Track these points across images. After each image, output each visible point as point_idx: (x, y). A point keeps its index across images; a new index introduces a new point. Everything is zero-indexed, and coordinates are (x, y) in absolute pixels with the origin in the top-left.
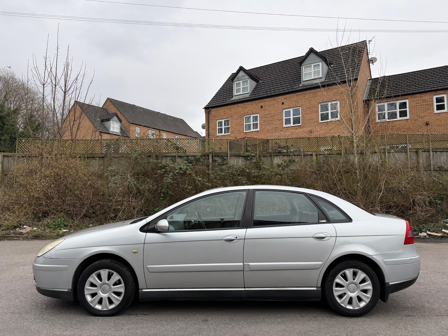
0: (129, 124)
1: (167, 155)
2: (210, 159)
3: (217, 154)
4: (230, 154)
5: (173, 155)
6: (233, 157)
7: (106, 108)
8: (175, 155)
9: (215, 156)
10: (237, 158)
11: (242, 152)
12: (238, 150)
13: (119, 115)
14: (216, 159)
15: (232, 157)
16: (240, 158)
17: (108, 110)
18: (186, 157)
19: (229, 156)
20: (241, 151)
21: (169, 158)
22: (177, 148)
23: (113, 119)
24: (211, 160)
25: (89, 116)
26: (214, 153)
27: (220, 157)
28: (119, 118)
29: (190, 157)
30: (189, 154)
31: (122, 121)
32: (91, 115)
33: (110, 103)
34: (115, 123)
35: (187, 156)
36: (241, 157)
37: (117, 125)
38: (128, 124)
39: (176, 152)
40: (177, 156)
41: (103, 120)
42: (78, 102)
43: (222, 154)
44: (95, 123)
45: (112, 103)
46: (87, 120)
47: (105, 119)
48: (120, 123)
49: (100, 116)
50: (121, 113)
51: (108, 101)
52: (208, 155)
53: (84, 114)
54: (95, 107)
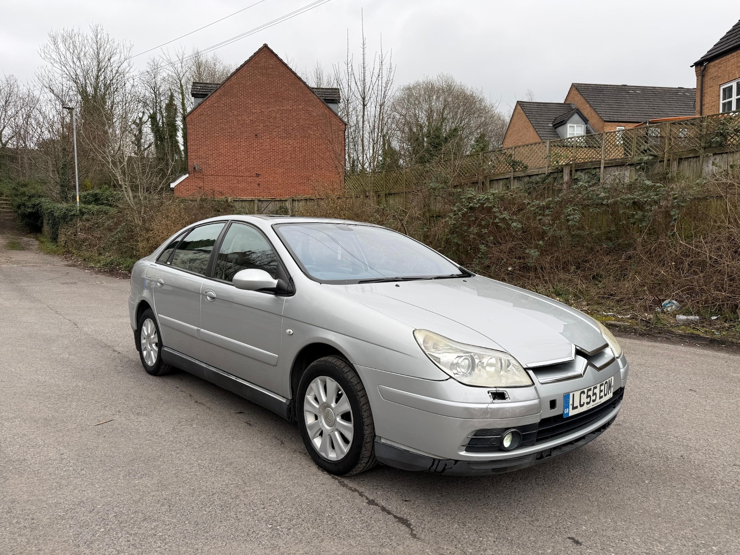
0: (603, 122)
1: (498, 178)
2: (564, 177)
3: (579, 166)
4: (605, 163)
5: (507, 177)
6: (613, 168)
7: (569, 103)
8: (509, 176)
9: (577, 171)
10: (621, 169)
11: (631, 155)
13: (587, 111)
14: (578, 175)
15: (610, 169)
16: (626, 169)
17: (572, 106)
18: (528, 177)
19: (602, 167)
20: (629, 153)
21: (502, 183)
22: (514, 164)
23: (571, 120)
24: (566, 178)
25: (535, 122)
26: (573, 165)
27: (586, 171)
28: (583, 116)
29: (534, 177)
30: (532, 172)
31: (588, 121)
32: (538, 120)
33: (576, 92)
34: (575, 125)
35: (530, 176)
36: (629, 167)
37: (580, 129)
38: (601, 123)
39: (511, 172)
40: (512, 178)
41: (557, 124)
42: (520, 103)
43: (589, 165)
44: (542, 132)
45: (578, 91)
46: (531, 129)
47: (559, 123)
48: (585, 126)
49: (554, 118)
50: (591, 106)
51: (573, 89)
52: (563, 169)
53: (528, 120)
54: (548, 105)
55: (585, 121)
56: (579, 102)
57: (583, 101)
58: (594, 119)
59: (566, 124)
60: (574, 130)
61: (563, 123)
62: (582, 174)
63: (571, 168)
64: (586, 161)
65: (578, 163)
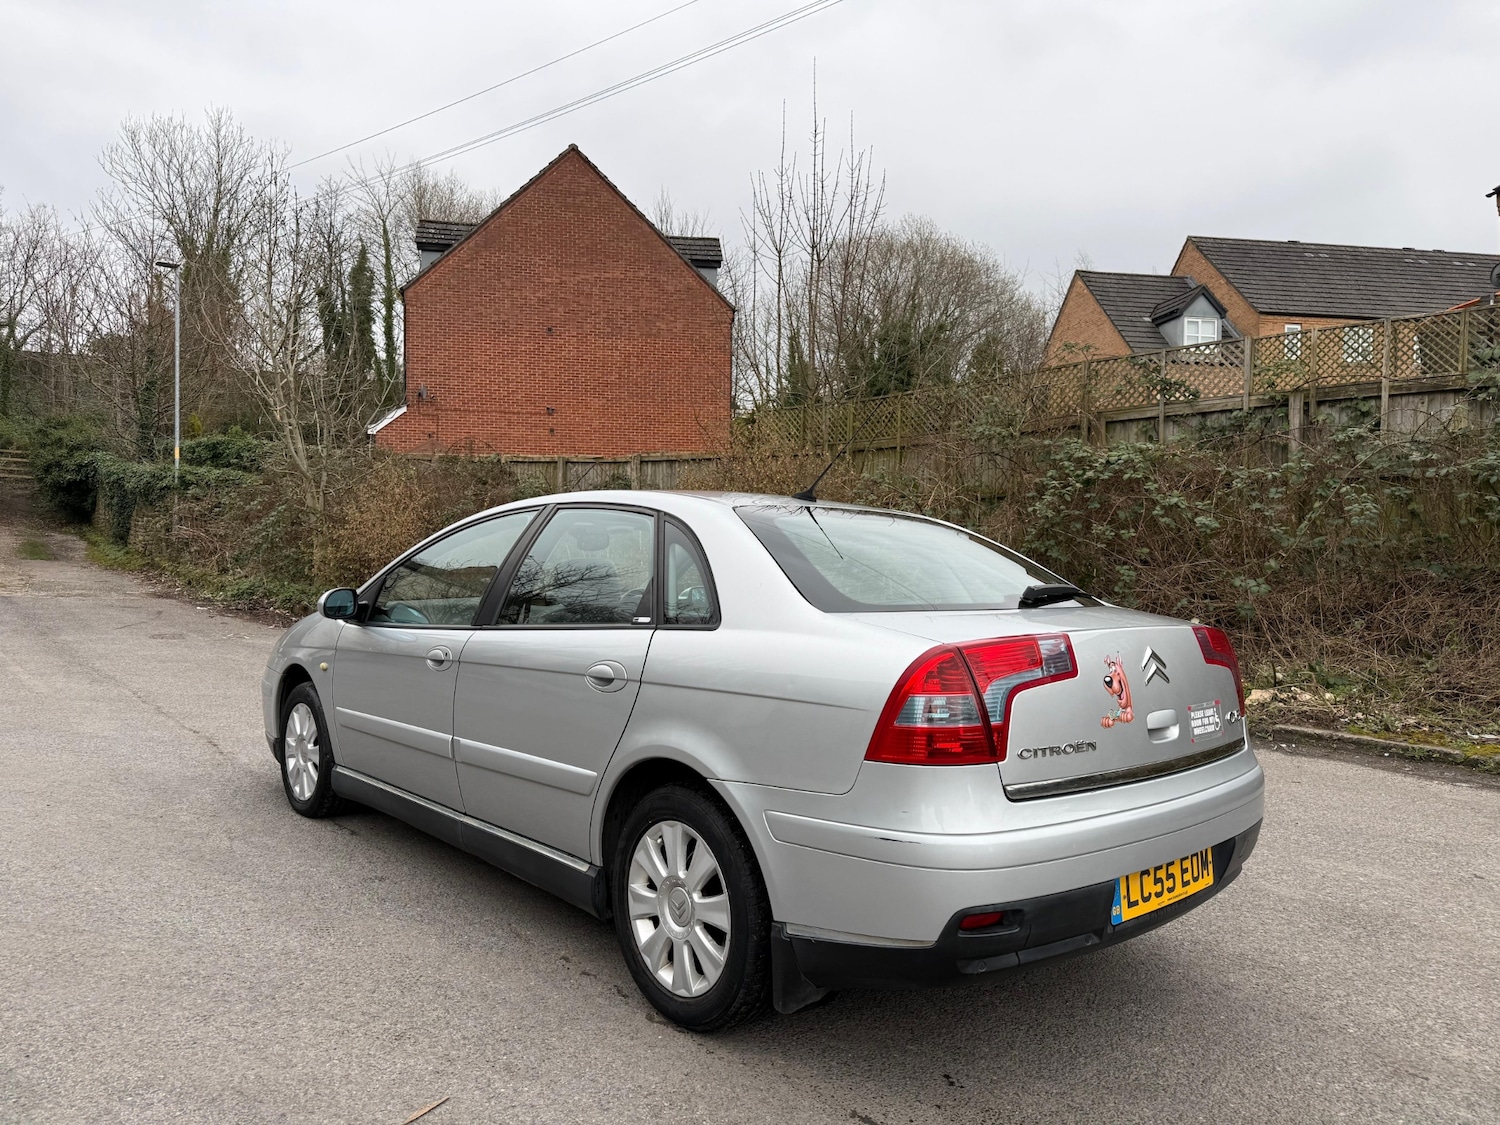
0: (1256, 315)
1: (1126, 418)
2: (1291, 417)
3: (1326, 394)
4: (1391, 388)
5: (1149, 415)
6: (1411, 398)
7: (1182, 275)
8: (1153, 414)
9: (1320, 403)
10: (1430, 401)
12: (1436, 363)
13: (1222, 292)
14: (1323, 414)
15: (1404, 399)
16: (1445, 401)
17: (1188, 281)
18: (1199, 417)
19: (1385, 395)
21: (1134, 429)
22: (1166, 387)
23: (1191, 308)
24: (1296, 419)
25: (1114, 313)
26: (1312, 392)
27: (1343, 405)
28: (1216, 301)
29: (1215, 416)
30: (1210, 406)
32: (1122, 309)
33: (1197, 254)
34: (1200, 320)
35: (1204, 414)
36: (1451, 397)
38: (1253, 317)
39: (1158, 405)
40: (1161, 418)
41: (1160, 317)
42: (1082, 274)
43: (1352, 392)
44: (1130, 334)
45: (1201, 251)
46: (1108, 327)
47: (1166, 315)
48: (1220, 321)
49: (1154, 306)
50: (1231, 283)
51: (1191, 247)
52: (1287, 400)
53: (1099, 309)
54: (1140, 278)
55: (1221, 311)
56: (1202, 273)
57: (1212, 271)
58: (1237, 308)
59: (1181, 318)
60: (1198, 330)
61: (1174, 315)
62: (1334, 413)
63: (1307, 397)
64: (1344, 381)
65: (1324, 388)
